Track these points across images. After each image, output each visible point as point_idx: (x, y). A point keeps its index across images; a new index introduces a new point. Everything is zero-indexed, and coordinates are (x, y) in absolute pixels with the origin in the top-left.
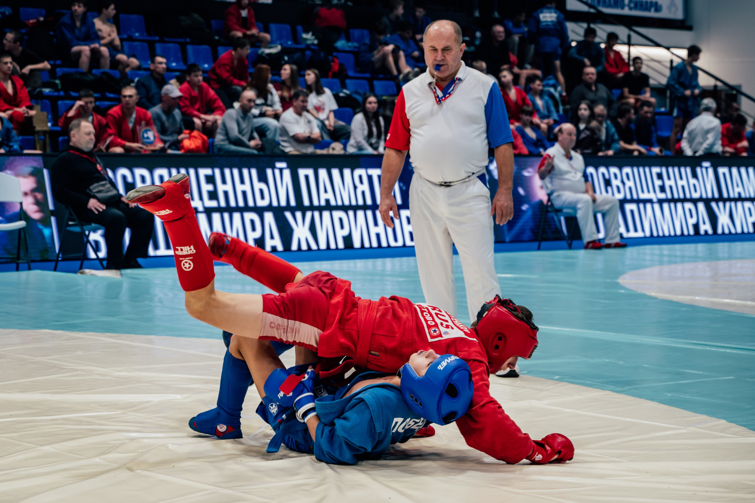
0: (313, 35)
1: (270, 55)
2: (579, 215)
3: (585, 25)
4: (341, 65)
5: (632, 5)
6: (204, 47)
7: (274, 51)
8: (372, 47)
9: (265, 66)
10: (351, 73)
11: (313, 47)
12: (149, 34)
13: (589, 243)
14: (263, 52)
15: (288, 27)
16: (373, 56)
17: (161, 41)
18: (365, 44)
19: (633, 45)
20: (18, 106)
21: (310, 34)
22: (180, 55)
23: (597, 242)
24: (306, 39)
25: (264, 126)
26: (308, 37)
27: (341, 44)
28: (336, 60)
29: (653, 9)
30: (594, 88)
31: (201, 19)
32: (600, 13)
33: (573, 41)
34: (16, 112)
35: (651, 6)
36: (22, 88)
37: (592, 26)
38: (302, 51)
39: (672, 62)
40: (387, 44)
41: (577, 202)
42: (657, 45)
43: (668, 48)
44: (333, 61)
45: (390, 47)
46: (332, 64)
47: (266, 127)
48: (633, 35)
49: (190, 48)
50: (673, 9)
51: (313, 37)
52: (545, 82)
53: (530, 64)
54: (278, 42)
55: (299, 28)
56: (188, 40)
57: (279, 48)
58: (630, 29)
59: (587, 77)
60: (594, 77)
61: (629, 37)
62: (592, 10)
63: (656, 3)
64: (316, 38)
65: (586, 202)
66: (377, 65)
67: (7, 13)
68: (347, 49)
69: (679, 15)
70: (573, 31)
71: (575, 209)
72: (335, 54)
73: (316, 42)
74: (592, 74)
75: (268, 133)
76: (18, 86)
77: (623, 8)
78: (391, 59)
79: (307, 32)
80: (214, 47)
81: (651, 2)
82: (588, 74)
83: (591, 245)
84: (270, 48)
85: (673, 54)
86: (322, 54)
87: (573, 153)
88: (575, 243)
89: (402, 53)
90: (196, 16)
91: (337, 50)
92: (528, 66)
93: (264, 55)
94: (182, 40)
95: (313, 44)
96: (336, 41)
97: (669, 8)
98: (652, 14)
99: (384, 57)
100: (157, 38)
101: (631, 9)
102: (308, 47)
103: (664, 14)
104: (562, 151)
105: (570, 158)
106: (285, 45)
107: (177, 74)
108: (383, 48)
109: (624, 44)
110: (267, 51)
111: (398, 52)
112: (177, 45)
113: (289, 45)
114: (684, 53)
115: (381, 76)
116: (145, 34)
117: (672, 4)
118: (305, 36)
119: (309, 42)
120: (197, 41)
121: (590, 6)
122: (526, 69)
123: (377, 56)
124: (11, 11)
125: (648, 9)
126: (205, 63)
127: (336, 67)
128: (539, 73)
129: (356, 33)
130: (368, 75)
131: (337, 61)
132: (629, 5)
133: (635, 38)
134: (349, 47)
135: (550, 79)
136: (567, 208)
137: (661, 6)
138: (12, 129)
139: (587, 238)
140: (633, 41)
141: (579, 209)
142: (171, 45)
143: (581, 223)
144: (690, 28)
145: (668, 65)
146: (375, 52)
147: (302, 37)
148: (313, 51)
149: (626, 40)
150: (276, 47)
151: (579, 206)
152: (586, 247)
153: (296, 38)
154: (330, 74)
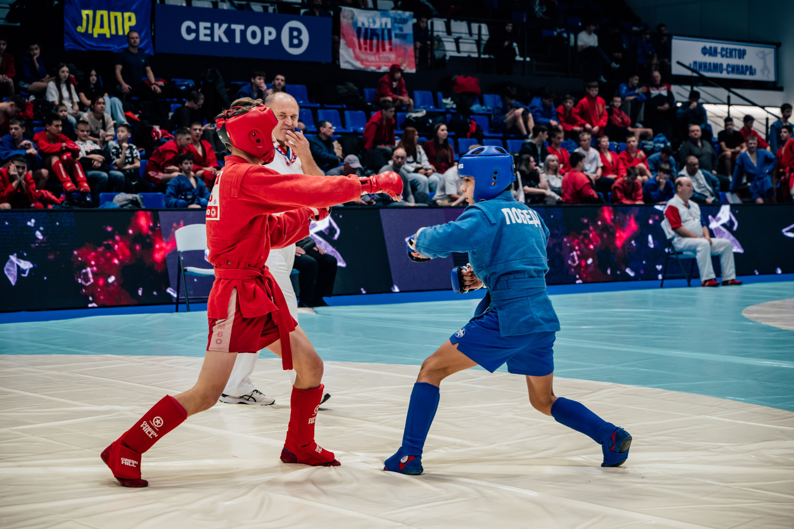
0: (451, 100)
1: (416, 118)
2: (698, 256)
3: (689, 88)
4: (478, 127)
5: (730, 69)
6: (360, 112)
7: (420, 115)
8: (504, 111)
9: (411, 129)
10: (486, 134)
11: (452, 111)
12: (311, 102)
13: (706, 281)
14: (411, 116)
15: (430, 93)
16: (505, 118)
17: (322, 108)
18: (498, 108)
19: (732, 105)
20: (207, 166)
21: (450, 99)
22: (339, 120)
23: (713, 280)
24: (446, 104)
25: (415, 181)
26: (448, 102)
27: (476, 107)
28: (473, 122)
29: (748, 73)
30: (699, 144)
31: (355, 88)
32: (702, 76)
33: (678, 102)
34: (206, 171)
35: (746, 70)
36: (210, 151)
37: (695, 89)
38: (444, 114)
39: (767, 119)
40: (518, 108)
41: (696, 246)
42: (754, 104)
43: (763, 107)
44: (471, 123)
45: (521, 110)
46: (470, 125)
47: (417, 182)
48: (733, 96)
49: (347, 113)
50: (766, 72)
51: (452, 102)
52: (656, 139)
53: (641, 123)
54: (422, 107)
55: (440, 94)
56: (345, 106)
57: (424, 112)
58: (730, 91)
59: (693, 134)
60: (699, 134)
61: (729, 98)
62: (695, 75)
63: (751, 67)
64: (454, 103)
65: (705, 245)
66: (509, 126)
67: (191, 85)
68: (482, 112)
69: (771, 77)
70: (678, 93)
71: (695, 251)
72: (471, 117)
73: (454, 106)
74: (698, 131)
75: (418, 187)
76: (207, 149)
77: (721, 72)
78: (521, 121)
79: (446, 97)
80: (368, 111)
81: (747, 66)
82: (693, 131)
83: (707, 283)
84: (416, 112)
85: (768, 112)
86: (461, 117)
87: (691, 202)
88: (693, 281)
89: (530, 115)
90: (351, 85)
91: (472, 113)
92: (640, 125)
93: (411, 119)
94: (340, 106)
95: (452, 108)
96: (471, 105)
97: (763, 71)
98: (747, 77)
99: (515, 119)
100: (318, 105)
101: (728, 73)
102: (448, 111)
103: (758, 77)
104: (682, 201)
105: (688, 207)
106: (428, 109)
107: (339, 136)
108: (514, 111)
109: (724, 104)
110: (414, 115)
111: (528, 114)
112: (336, 111)
113: (431, 109)
114: (777, 111)
115: (512, 136)
116: (308, 101)
117: (765, 68)
118: (444, 101)
119: (448, 107)
120: (353, 107)
121: (693, 71)
122: (637, 127)
123: (509, 116)
124: (194, 84)
125: (743, 73)
126: (361, 126)
127: (473, 129)
128: (650, 131)
129: (488, 98)
130: (501, 135)
131: (475, 123)
132: (727, 70)
133: (734, 98)
134: (483, 110)
135: (660, 136)
136: (687, 250)
137: (755, 70)
138: (205, 186)
139: (704, 278)
140: (732, 102)
141: (698, 251)
142: (332, 111)
143: (700, 264)
144: (781, 89)
145: (764, 122)
146: (507, 115)
147: (443, 103)
148: (453, 114)
149: (726, 101)
150: (422, 111)
151: (698, 249)
152: (703, 285)
153: (437, 103)
154: (469, 134)
